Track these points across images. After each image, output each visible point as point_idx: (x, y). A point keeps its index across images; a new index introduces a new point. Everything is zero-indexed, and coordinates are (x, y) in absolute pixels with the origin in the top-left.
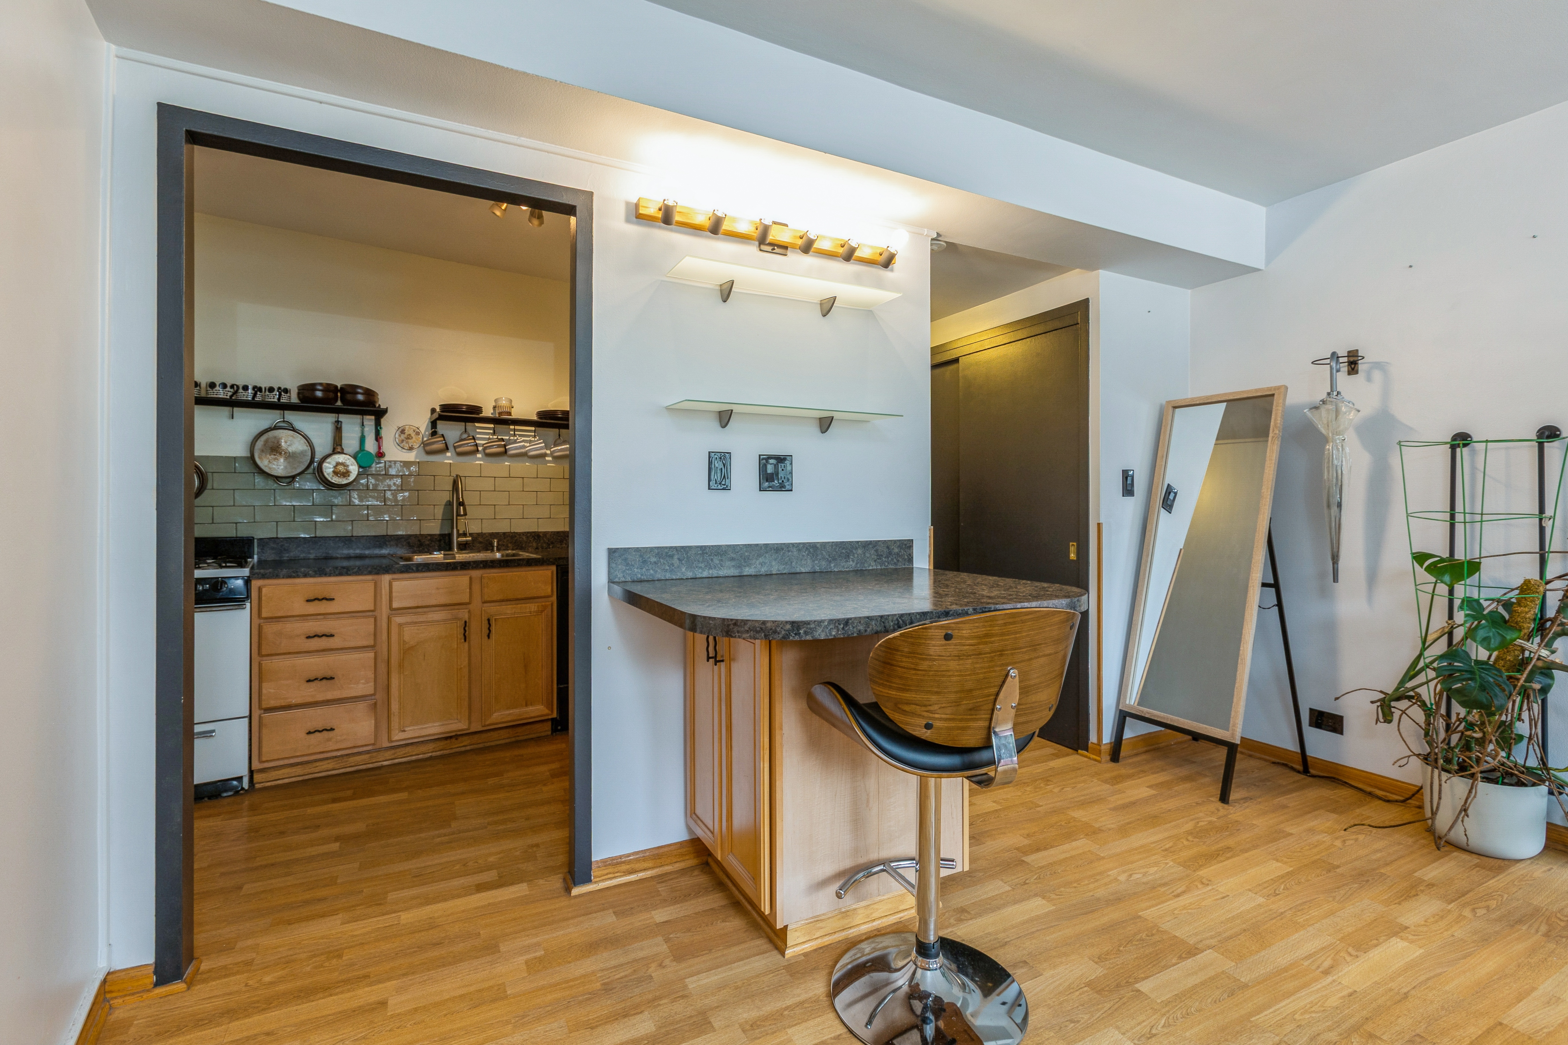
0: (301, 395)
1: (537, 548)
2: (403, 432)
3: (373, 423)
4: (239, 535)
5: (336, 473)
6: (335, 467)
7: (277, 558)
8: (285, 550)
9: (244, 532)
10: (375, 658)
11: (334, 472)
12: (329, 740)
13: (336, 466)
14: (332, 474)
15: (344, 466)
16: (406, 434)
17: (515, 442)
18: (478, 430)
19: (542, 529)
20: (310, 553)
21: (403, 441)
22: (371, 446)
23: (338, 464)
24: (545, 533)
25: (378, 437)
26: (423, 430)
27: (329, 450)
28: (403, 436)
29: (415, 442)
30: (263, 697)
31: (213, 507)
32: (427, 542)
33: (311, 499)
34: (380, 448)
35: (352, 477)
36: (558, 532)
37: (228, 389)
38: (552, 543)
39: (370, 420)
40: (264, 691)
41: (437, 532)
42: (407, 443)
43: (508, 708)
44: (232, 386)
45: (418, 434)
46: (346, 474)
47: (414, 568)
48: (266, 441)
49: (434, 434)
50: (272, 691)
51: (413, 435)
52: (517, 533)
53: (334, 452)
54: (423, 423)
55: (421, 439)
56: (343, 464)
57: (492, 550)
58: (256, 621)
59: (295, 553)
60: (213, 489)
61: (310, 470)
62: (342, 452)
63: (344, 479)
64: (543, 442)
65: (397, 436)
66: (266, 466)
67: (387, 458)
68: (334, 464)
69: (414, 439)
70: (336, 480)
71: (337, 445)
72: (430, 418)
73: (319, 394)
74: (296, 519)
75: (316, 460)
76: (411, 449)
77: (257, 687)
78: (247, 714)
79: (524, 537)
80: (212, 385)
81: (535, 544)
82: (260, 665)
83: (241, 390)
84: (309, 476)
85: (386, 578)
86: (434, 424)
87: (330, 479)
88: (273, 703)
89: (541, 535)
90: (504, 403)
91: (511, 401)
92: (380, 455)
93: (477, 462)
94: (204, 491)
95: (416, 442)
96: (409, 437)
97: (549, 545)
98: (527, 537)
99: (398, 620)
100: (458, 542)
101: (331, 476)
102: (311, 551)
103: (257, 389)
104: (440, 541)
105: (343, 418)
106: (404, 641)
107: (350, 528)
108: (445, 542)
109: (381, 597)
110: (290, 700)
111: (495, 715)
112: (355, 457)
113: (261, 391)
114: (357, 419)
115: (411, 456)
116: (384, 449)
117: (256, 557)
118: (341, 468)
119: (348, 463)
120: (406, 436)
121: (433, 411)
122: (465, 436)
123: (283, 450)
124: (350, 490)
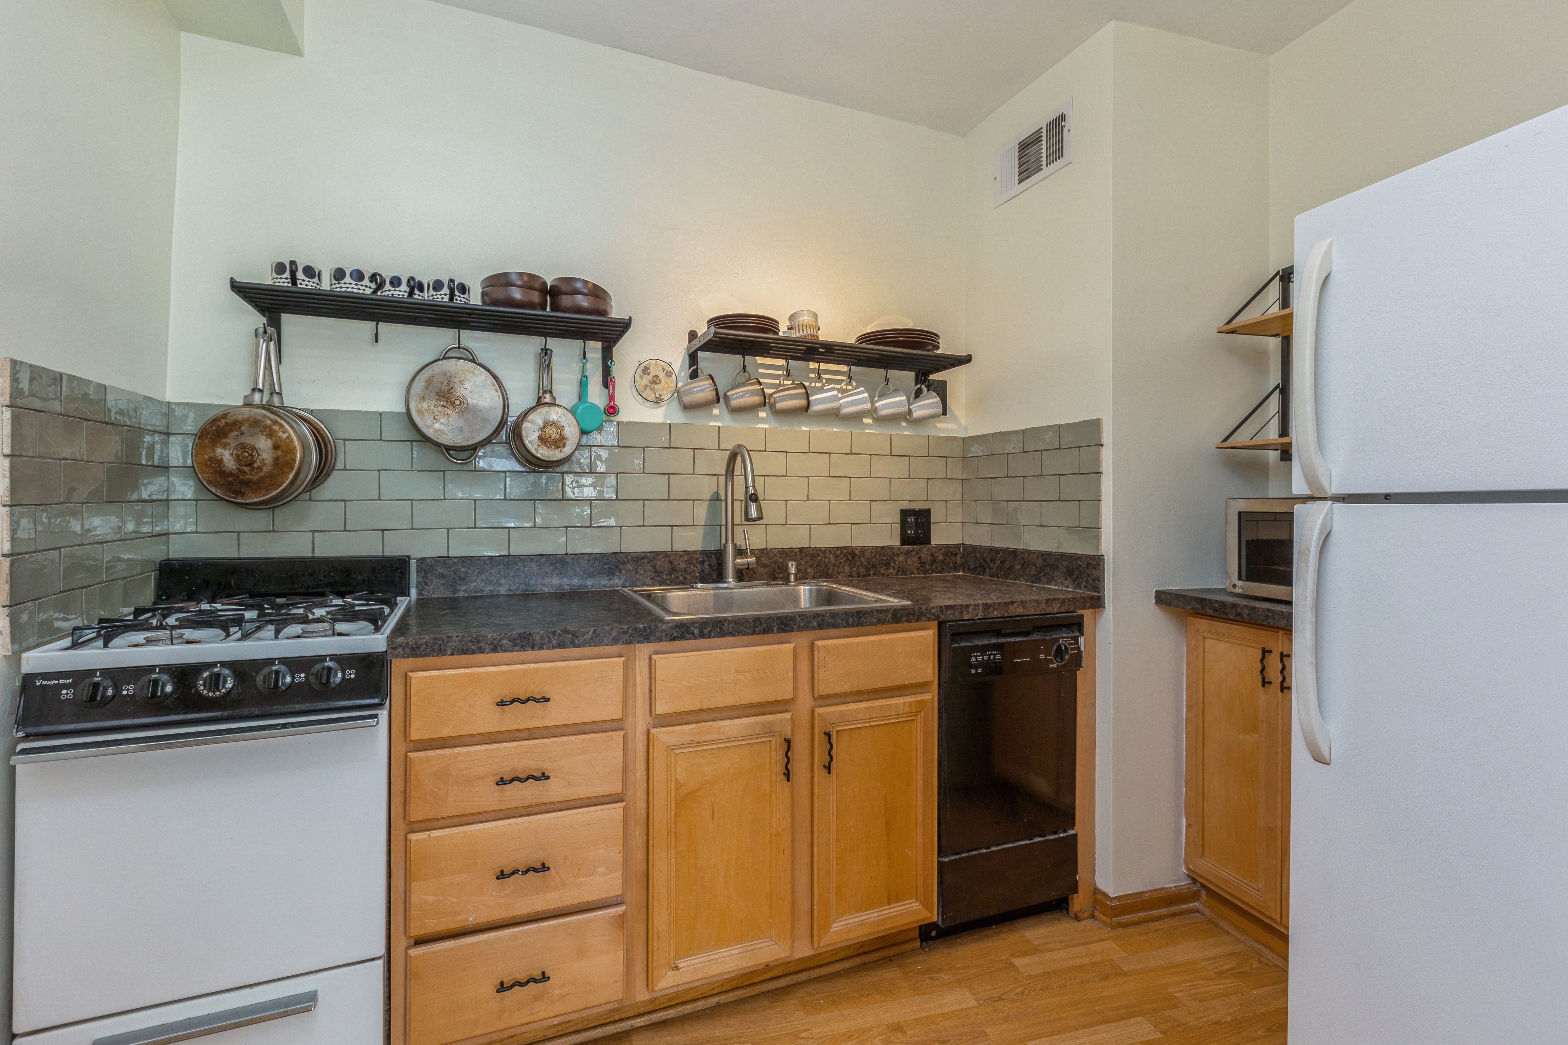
0: (486, 298)
1: (851, 576)
2: (646, 371)
3: (599, 355)
4: (387, 553)
5: (543, 440)
6: (542, 429)
7: (448, 594)
8: (461, 579)
9: (394, 548)
10: (625, 821)
11: (541, 438)
12: (538, 998)
13: (544, 427)
14: (537, 442)
15: (557, 427)
16: (652, 375)
17: (821, 390)
18: (760, 371)
19: (858, 543)
20: (500, 585)
21: (646, 387)
22: (596, 396)
23: (547, 423)
24: (864, 549)
25: (607, 380)
26: (676, 367)
27: (531, 402)
28: (646, 380)
29: (664, 389)
30: (413, 913)
31: (345, 501)
32: (683, 566)
33: (502, 486)
34: (611, 398)
35: (567, 450)
36: (883, 548)
37: (366, 282)
38: (874, 566)
39: (595, 347)
40: (415, 900)
41: (699, 548)
42: (653, 390)
43: (859, 910)
44: (373, 278)
45: (669, 374)
46: (560, 442)
47: (696, 631)
48: (429, 382)
49: (694, 375)
50: (430, 898)
51: (662, 376)
52: (820, 549)
53: (539, 403)
54: (678, 358)
55: (674, 384)
56: (553, 424)
57: (787, 580)
58: (400, 747)
59: (477, 584)
60: (345, 469)
61: (503, 434)
62: (553, 404)
63: (557, 451)
64: (867, 390)
65: (637, 377)
66: (429, 427)
67: (624, 416)
68: (540, 423)
69: (663, 384)
70: (543, 453)
71: (545, 392)
72: (688, 348)
73: (517, 294)
74: (479, 524)
75: (510, 419)
76: (658, 401)
77: (402, 890)
78: (381, 951)
79: (831, 557)
80: (339, 274)
81: (847, 569)
82: (406, 841)
83: (388, 286)
84: (497, 448)
85: (643, 650)
86: (693, 358)
87: (533, 451)
88: (432, 926)
89: (857, 552)
90: (805, 319)
91: (816, 316)
92: (612, 410)
93: (760, 426)
94: (328, 475)
95: (666, 388)
96: (655, 381)
97: (869, 569)
98: (837, 556)
99: (665, 736)
100: (734, 565)
101: (535, 446)
102: (503, 581)
103: (415, 286)
104: (703, 562)
105: (553, 343)
106: (677, 782)
107: (564, 540)
108: (710, 566)
109: (634, 691)
110: (462, 917)
111: (837, 926)
112: (573, 411)
113: (421, 289)
114: (575, 345)
115: (656, 415)
116: (618, 402)
117: (413, 592)
118: (552, 432)
119: (563, 421)
120: (650, 377)
121: (693, 335)
122: (740, 379)
123: (457, 398)
124: (563, 473)
